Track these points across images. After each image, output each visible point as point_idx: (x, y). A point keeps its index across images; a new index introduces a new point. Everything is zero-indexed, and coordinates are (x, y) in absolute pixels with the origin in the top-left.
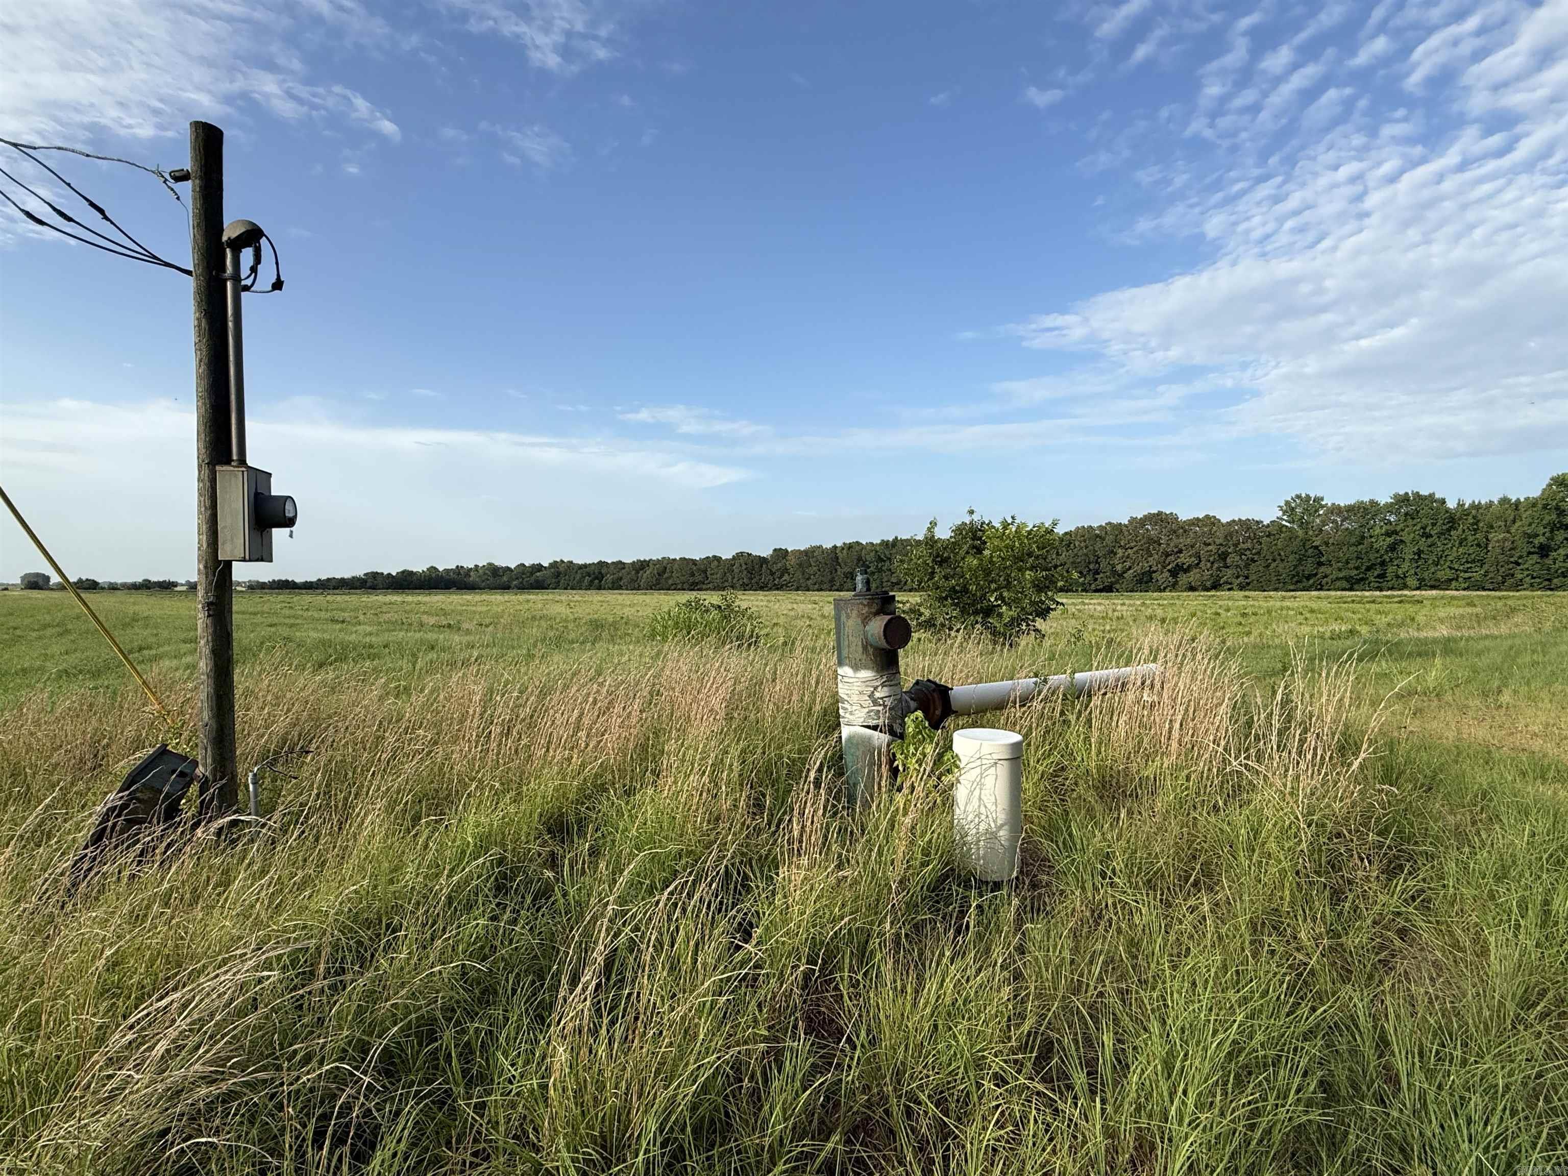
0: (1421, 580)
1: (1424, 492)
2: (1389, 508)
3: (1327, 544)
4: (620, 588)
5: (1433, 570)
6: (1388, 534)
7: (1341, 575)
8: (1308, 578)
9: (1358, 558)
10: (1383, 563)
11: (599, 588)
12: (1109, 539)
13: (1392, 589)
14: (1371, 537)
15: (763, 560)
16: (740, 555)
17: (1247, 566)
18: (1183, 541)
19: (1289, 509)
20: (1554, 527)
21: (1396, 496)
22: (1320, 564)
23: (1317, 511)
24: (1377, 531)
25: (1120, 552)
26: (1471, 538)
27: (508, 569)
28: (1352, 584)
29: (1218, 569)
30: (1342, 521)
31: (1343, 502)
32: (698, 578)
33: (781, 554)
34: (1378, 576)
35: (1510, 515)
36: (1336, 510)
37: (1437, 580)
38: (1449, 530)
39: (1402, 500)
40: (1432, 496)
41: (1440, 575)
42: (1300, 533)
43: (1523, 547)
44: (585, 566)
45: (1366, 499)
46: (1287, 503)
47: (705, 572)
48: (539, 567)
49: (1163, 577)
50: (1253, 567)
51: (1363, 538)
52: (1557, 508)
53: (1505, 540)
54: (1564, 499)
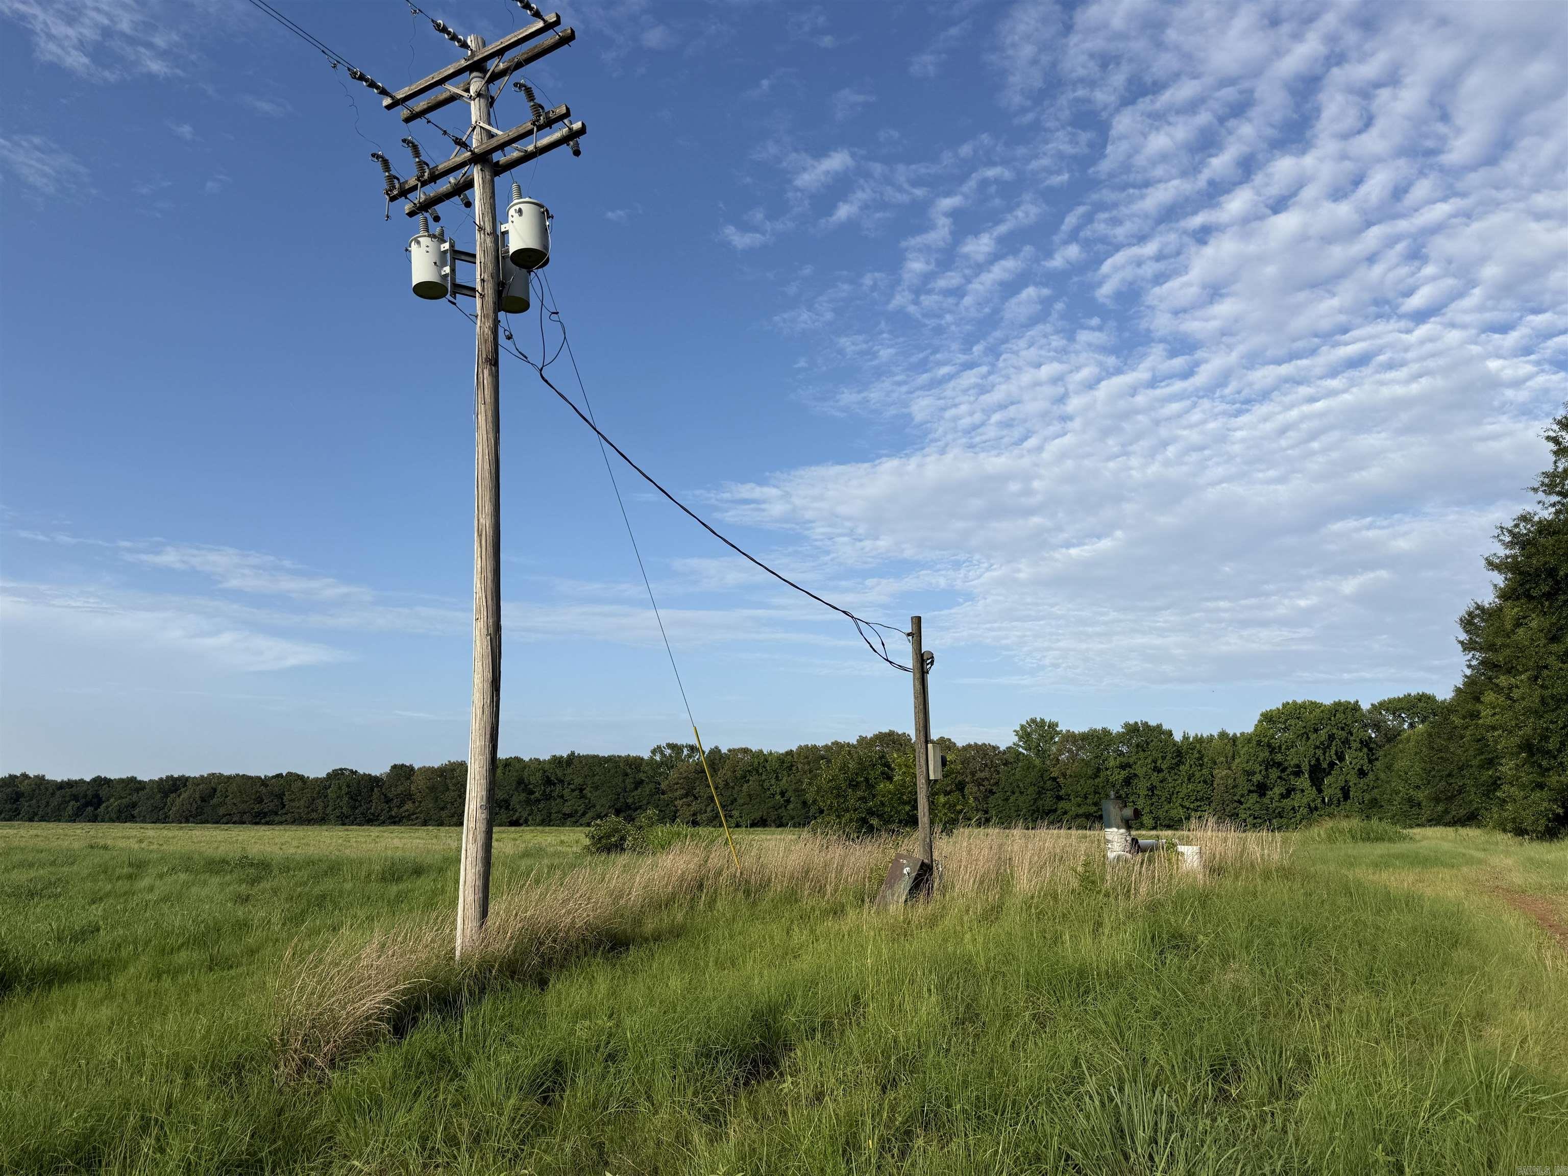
0: (1156, 819)
1: (1153, 723)
2: (1121, 738)
3: (1064, 775)
4: (132, 819)
5: (1166, 808)
6: (1123, 767)
7: (1080, 811)
8: (1048, 814)
9: (1095, 793)
11: (94, 819)
14: (1107, 769)
15: (373, 782)
16: (337, 774)
17: (986, 798)
19: (1024, 734)
20: (1268, 765)
21: (1127, 725)
22: (1059, 798)
23: (1052, 738)
24: (1112, 763)
26: (1198, 774)
30: (1078, 750)
31: (1078, 729)
32: (269, 805)
33: (402, 772)
35: (1230, 751)
36: (1070, 737)
37: (1171, 819)
38: (1177, 764)
39: (1132, 729)
40: (1159, 726)
41: (1173, 813)
42: (1037, 762)
43: (1244, 786)
45: (1099, 727)
46: (1022, 727)
47: (280, 796)
50: (992, 800)
51: (1099, 770)
52: (1269, 745)
53: (1227, 776)
54: (1273, 737)
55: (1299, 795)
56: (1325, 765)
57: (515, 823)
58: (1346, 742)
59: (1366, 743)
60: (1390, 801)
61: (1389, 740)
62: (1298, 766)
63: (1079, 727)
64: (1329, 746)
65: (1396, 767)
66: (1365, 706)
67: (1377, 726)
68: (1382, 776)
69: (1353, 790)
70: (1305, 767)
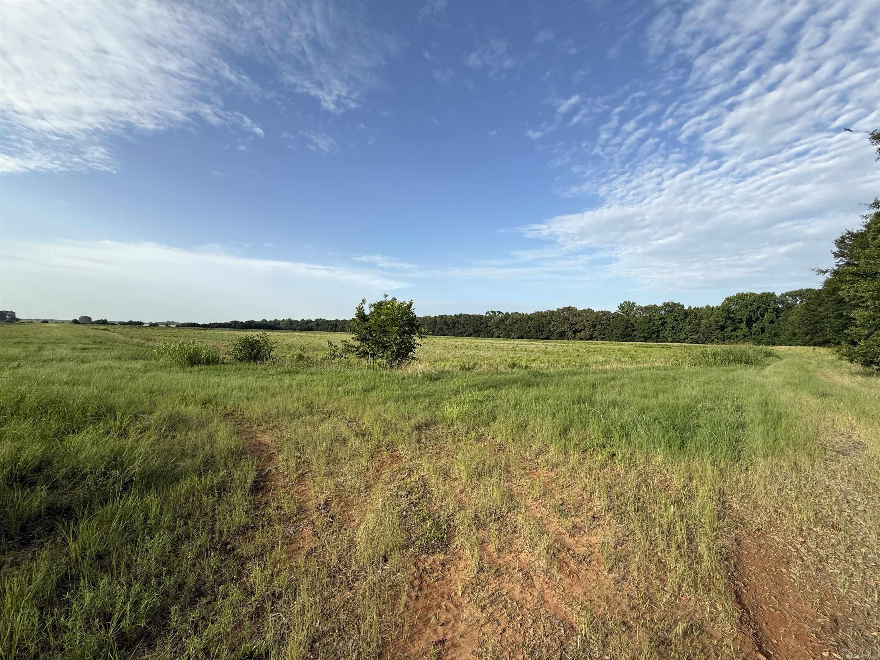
0: (673, 339)
1: (676, 302)
2: (662, 308)
3: (636, 322)
5: (678, 335)
6: (661, 319)
7: (642, 335)
8: (628, 336)
9: (648, 328)
10: (658, 331)
12: (548, 317)
13: (661, 342)
14: (654, 320)
17: (604, 330)
18: (579, 319)
19: (621, 307)
20: (726, 319)
21: (664, 303)
22: (633, 331)
23: (633, 308)
24: (656, 318)
25: (553, 322)
26: (693, 322)
27: (297, 321)
28: (646, 339)
29: (593, 331)
30: (643, 313)
31: (644, 305)
34: (657, 336)
35: (710, 312)
36: (640, 308)
37: (680, 339)
38: (685, 318)
39: (667, 305)
40: (679, 304)
41: (681, 337)
42: (626, 317)
43: (714, 326)
44: (330, 321)
45: (653, 304)
46: (621, 304)
48: (310, 321)
49: (570, 334)
50: (606, 331)
51: (651, 320)
52: (728, 311)
53: (707, 323)
54: (730, 307)
55: (740, 330)
56: (754, 319)
57: (444, 335)
58: (766, 310)
59: (777, 310)
60: (783, 334)
61: (788, 309)
62: (741, 319)
63: (644, 304)
64: (757, 311)
65: (789, 319)
66: (778, 294)
67: (782, 303)
68: (781, 323)
69: (766, 328)
70: (744, 320)
